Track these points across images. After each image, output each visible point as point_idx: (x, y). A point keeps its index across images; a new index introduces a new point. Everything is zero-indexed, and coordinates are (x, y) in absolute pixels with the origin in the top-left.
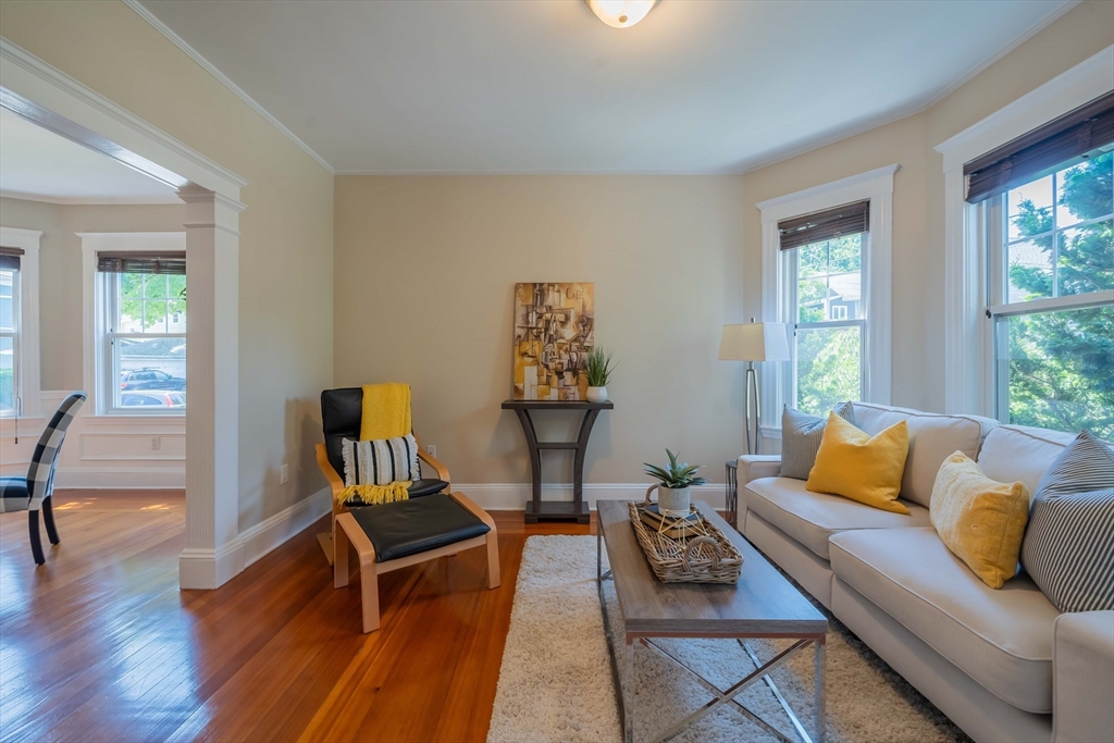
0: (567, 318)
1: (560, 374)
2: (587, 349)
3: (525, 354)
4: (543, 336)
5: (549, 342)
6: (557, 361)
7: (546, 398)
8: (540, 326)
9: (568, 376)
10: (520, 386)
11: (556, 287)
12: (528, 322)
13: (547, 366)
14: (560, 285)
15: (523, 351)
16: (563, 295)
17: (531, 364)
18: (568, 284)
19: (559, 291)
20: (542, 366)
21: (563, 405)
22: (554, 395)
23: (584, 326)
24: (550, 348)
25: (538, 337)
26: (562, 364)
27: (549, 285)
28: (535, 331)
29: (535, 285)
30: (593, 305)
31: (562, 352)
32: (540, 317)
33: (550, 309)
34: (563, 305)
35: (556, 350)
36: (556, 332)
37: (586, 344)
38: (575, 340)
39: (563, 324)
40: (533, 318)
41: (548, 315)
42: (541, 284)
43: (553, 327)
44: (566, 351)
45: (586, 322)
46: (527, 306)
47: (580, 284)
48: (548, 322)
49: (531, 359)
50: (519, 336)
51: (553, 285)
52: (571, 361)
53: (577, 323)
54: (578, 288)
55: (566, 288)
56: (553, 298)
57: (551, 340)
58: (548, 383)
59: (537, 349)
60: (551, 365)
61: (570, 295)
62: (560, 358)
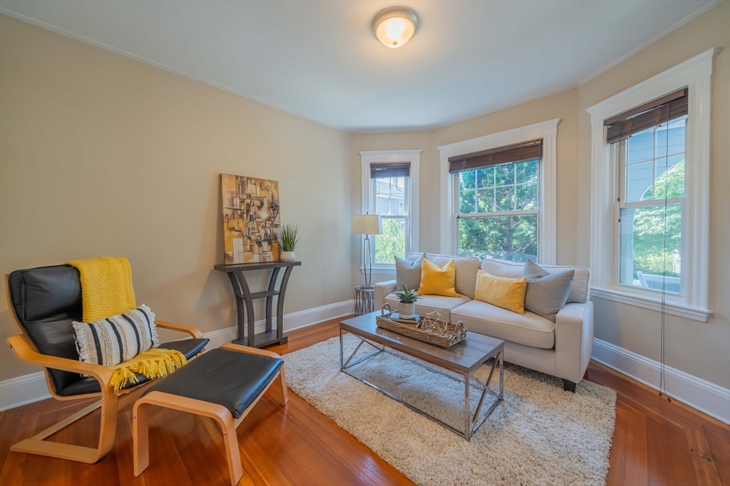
0: (262, 204)
1: (259, 244)
2: (276, 226)
3: (232, 229)
4: (245, 215)
5: (251, 220)
6: (257, 234)
7: (251, 261)
8: (243, 208)
9: (265, 245)
10: (230, 253)
11: (253, 181)
12: (233, 205)
13: (250, 238)
14: (256, 179)
15: (231, 226)
16: (258, 188)
17: (238, 237)
18: (261, 180)
19: (255, 184)
20: (246, 238)
21: (262, 266)
22: (256, 259)
23: (273, 210)
24: (251, 225)
25: (241, 216)
26: (260, 236)
27: (248, 178)
28: (239, 212)
29: (237, 177)
30: (278, 196)
31: (260, 228)
32: (242, 201)
33: (249, 196)
34: (259, 194)
35: (255, 226)
36: (255, 213)
37: (275, 223)
38: (268, 220)
39: (260, 207)
40: (237, 202)
41: (249, 201)
42: (242, 177)
43: (253, 210)
44: (263, 227)
45: (274, 207)
46: (232, 192)
47: (270, 181)
48: (248, 206)
49: (237, 233)
50: (227, 215)
51: (251, 179)
52: (266, 234)
53: (269, 208)
54: (268, 184)
55: (261, 183)
56: (251, 188)
57: (251, 219)
58: (251, 250)
59: (241, 225)
60: (253, 237)
61: (263, 188)
62: (259, 232)
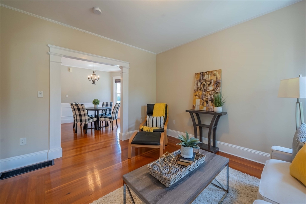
0: (211, 83)
1: (207, 102)
2: (217, 93)
3: (196, 95)
4: (202, 89)
5: (204, 91)
6: (206, 97)
7: (202, 109)
8: (201, 86)
9: (210, 103)
10: (194, 105)
11: (207, 73)
12: (198, 85)
13: (203, 99)
14: (209, 72)
15: (196, 94)
16: (210, 75)
17: (198, 99)
18: (211, 71)
19: (208, 74)
20: (201, 99)
21: (208, 112)
22: (205, 109)
23: (216, 85)
24: (204, 93)
25: (200, 90)
26: (208, 98)
27: (205, 72)
28: (200, 88)
29: (200, 73)
30: (220, 77)
31: (208, 94)
32: (202, 83)
33: (205, 80)
34: (209, 79)
35: (206, 94)
36: (207, 88)
37: (217, 92)
38: (213, 90)
39: (209, 85)
40: (199, 84)
41: (204, 83)
42: (203, 73)
43: (206, 86)
44: (210, 94)
45: (217, 84)
46: (198, 80)
47: (216, 71)
48: (204, 85)
49: (198, 97)
50: (195, 90)
51: (206, 72)
52: (211, 97)
53: (214, 84)
54: (215, 72)
55: (211, 73)
56: (206, 77)
57: (205, 91)
58: (203, 105)
59: (200, 94)
60: (204, 99)
61: (212, 75)
62: (207, 96)
